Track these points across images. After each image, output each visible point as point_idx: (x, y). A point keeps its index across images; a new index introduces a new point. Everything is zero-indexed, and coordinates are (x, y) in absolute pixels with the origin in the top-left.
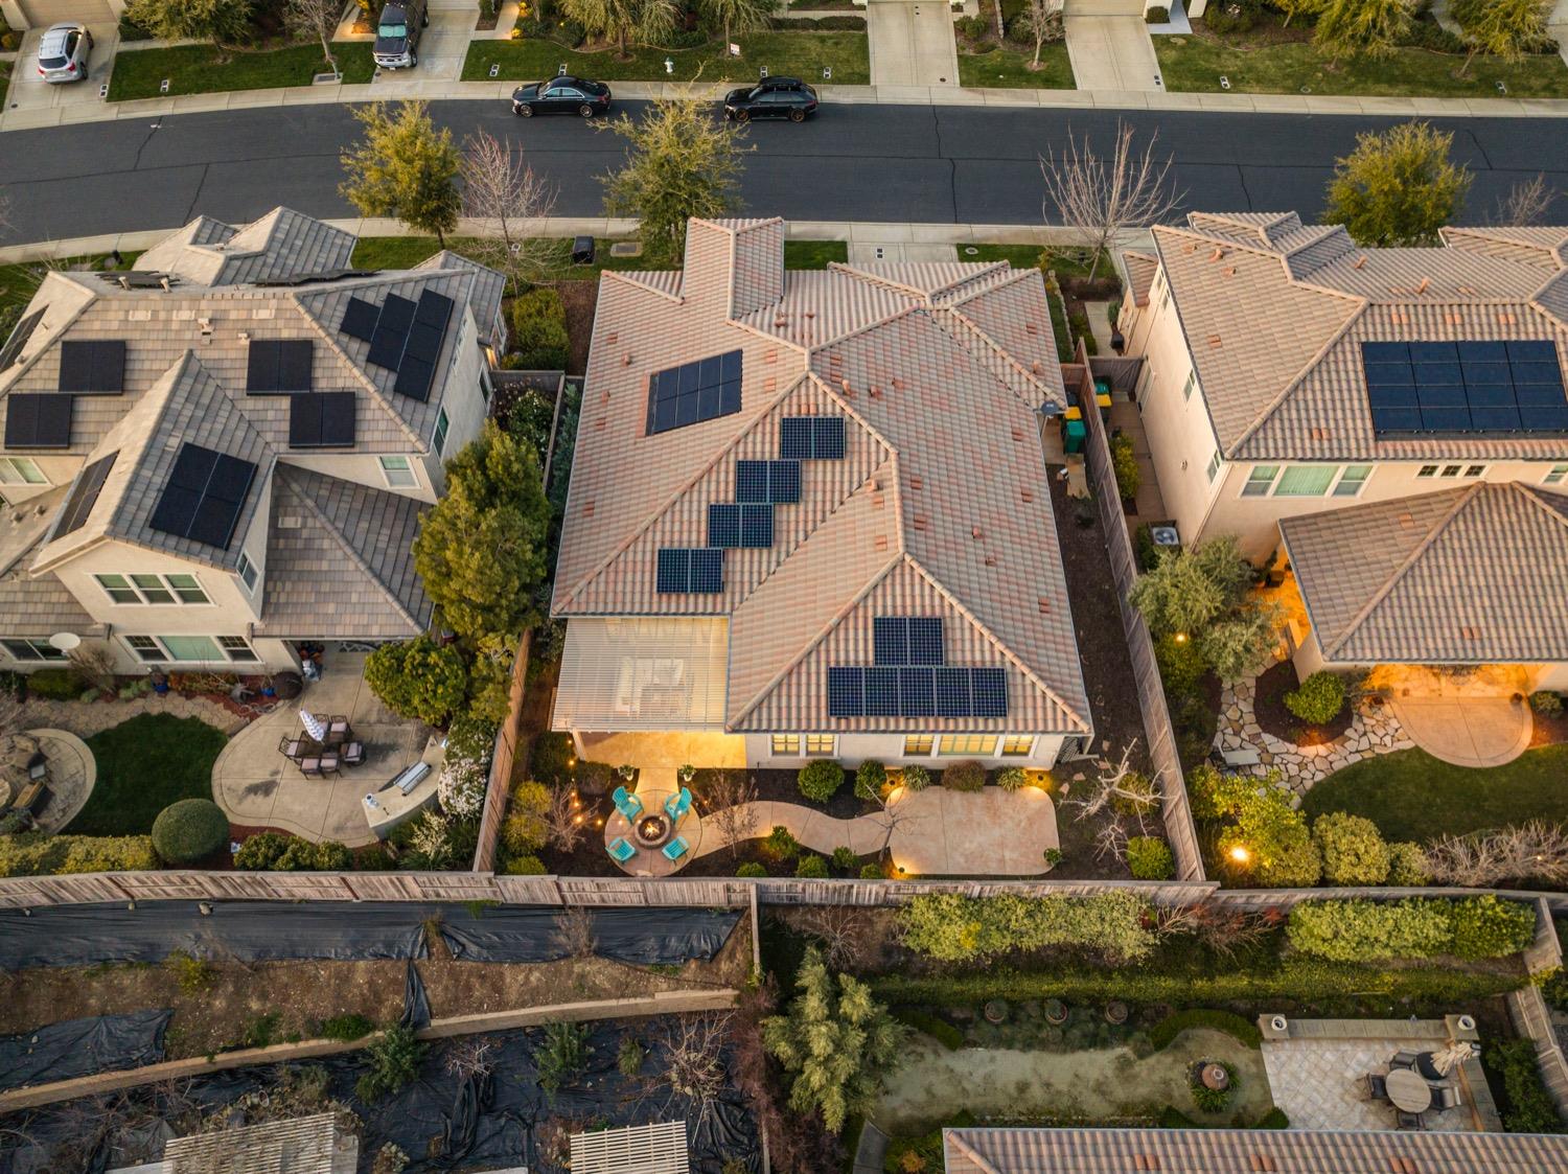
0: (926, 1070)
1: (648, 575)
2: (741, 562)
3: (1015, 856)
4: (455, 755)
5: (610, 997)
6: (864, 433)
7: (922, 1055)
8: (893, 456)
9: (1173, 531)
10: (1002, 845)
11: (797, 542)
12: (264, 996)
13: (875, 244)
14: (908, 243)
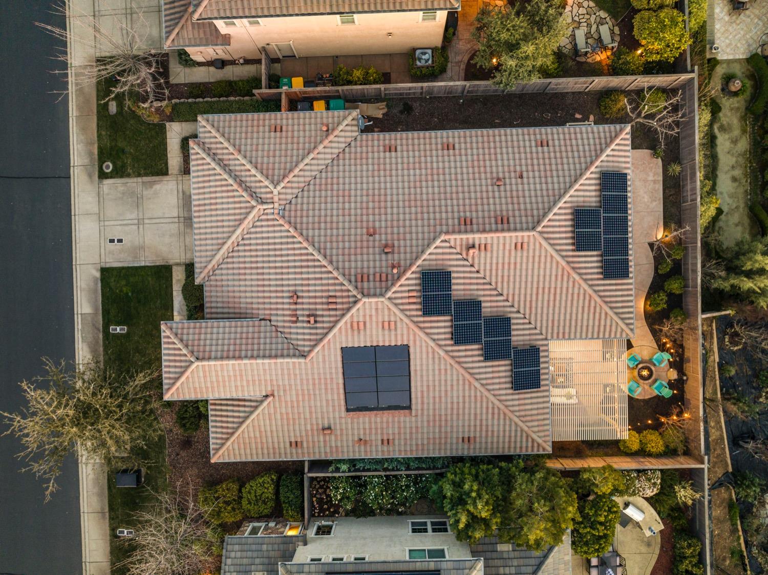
0: (727, 226)
1: (528, 396)
2: (519, 336)
3: (651, 174)
4: (634, 491)
5: (715, 384)
6: (431, 256)
7: (720, 228)
8: (447, 237)
9: (418, 52)
10: (645, 181)
11: (504, 301)
12: (724, 559)
13: (103, 245)
14: (100, 218)
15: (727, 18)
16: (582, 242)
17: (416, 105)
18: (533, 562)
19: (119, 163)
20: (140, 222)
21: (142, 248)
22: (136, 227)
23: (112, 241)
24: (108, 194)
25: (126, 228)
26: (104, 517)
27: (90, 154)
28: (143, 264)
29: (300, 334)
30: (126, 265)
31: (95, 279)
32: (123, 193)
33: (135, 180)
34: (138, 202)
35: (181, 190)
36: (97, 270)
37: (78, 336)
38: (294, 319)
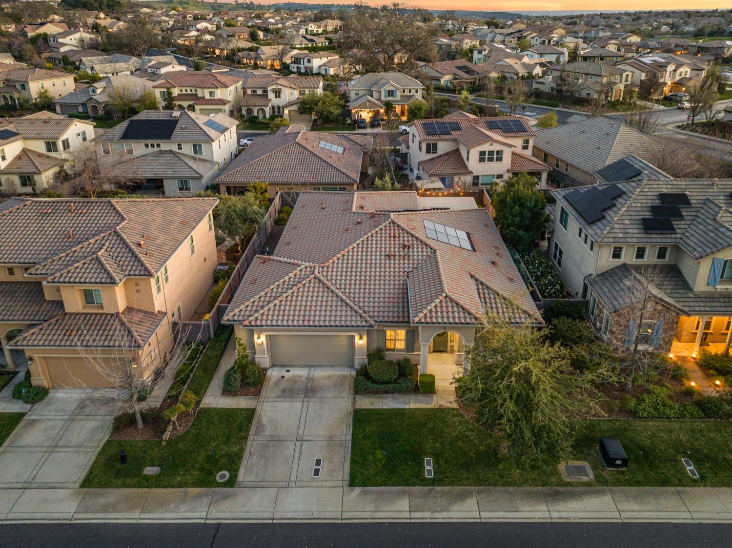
13: (320, 484)
14: (286, 485)
19: (224, 460)
20: (300, 439)
21: (331, 438)
22: (305, 444)
23: (317, 472)
24: (257, 475)
25: (304, 453)
27: (198, 496)
28: (350, 437)
30: (349, 456)
31: (362, 493)
32: (262, 457)
33: (249, 443)
34: (277, 440)
35: (275, 399)
36: (352, 491)
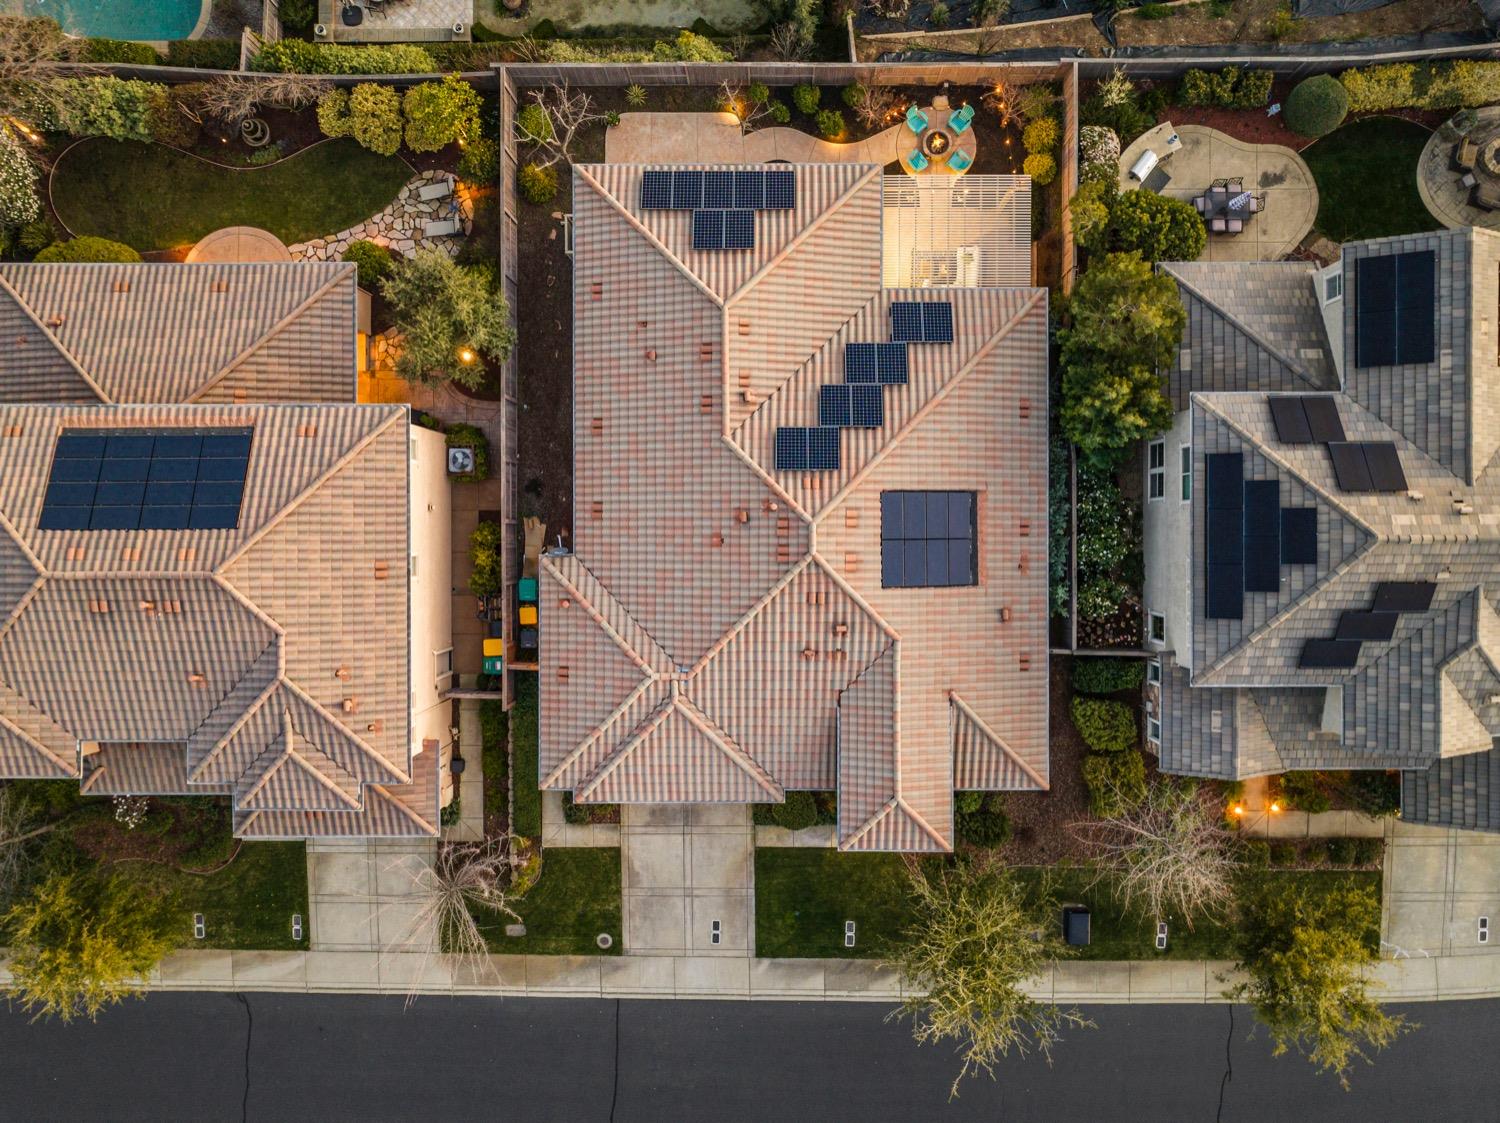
0: (721, 11)
1: (961, 321)
2: (875, 332)
3: (642, 129)
4: (1110, 166)
5: (959, 36)
6: (755, 455)
7: (723, 22)
8: (728, 432)
9: (452, 469)
10: (651, 137)
11: (822, 353)
12: (1225, 28)
13: (721, 953)
14: (681, 955)
15: (413, 10)
16: (742, 239)
17: (529, 474)
18: (1207, 320)
19: (600, 923)
20: (689, 894)
21: (728, 892)
22: (697, 901)
23: (716, 938)
24: (645, 942)
25: (697, 916)
26: (1136, 968)
27: (583, 966)
28: (752, 892)
29: (861, 647)
30: (753, 918)
31: (774, 966)
32: (645, 918)
33: (625, 898)
34: (659, 895)
35: (643, 830)
36: (759, 963)
37: (859, 996)
38: (839, 655)
